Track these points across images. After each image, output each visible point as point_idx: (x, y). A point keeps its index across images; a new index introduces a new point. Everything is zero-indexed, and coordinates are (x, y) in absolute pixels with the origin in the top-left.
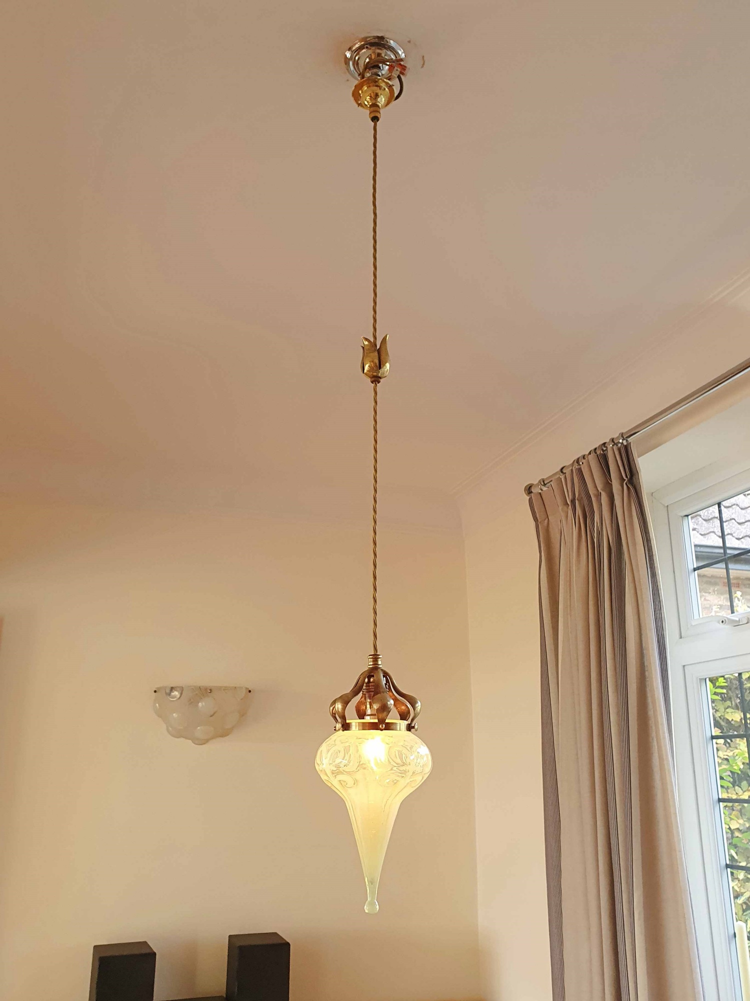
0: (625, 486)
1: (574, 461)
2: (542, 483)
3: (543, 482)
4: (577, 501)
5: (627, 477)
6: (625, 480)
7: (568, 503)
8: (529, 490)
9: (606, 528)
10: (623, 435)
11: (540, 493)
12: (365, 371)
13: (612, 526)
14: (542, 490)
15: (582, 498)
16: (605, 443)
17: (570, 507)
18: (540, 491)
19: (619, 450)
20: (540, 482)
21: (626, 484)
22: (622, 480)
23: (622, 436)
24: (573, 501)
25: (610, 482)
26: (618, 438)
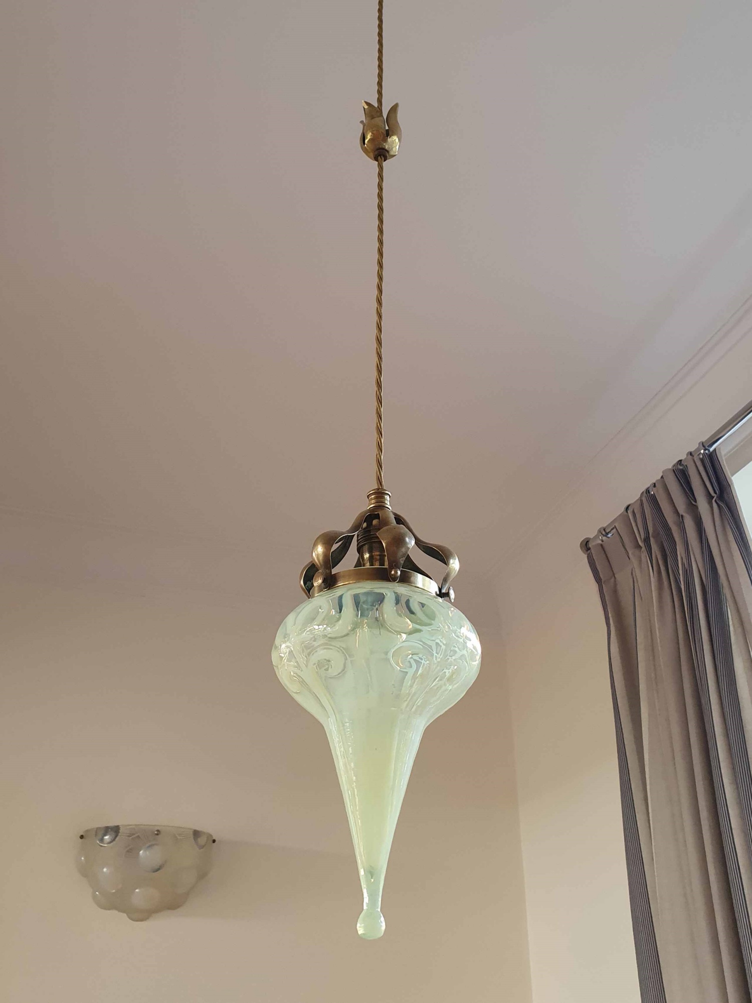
0: (715, 505)
1: (643, 492)
2: (604, 533)
3: (604, 530)
4: (652, 539)
5: (716, 493)
6: (713, 497)
7: (640, 543)
8: (586, 545)
9: (695, 558)
10: (705, 444)
11: (602, 545)
12: (366, 141)
13: (703, 557)
14: (602, 541)
15: (659, 534)
16: (681, 461)
17: (644, 548)
18: (600, 542)
19: (702, 460)
20: (600, 531)
21: (716, 501)
22: (710, 497)
23: (704, 446)
24: (647, 540)
25: (694, 503)
26: (698, 450)
